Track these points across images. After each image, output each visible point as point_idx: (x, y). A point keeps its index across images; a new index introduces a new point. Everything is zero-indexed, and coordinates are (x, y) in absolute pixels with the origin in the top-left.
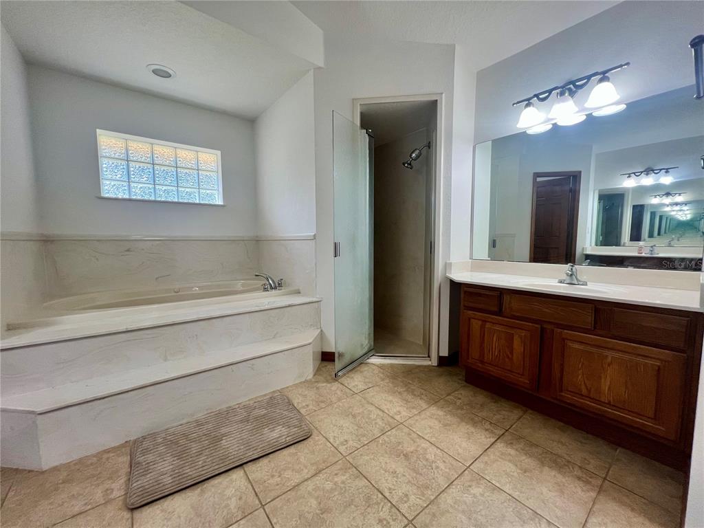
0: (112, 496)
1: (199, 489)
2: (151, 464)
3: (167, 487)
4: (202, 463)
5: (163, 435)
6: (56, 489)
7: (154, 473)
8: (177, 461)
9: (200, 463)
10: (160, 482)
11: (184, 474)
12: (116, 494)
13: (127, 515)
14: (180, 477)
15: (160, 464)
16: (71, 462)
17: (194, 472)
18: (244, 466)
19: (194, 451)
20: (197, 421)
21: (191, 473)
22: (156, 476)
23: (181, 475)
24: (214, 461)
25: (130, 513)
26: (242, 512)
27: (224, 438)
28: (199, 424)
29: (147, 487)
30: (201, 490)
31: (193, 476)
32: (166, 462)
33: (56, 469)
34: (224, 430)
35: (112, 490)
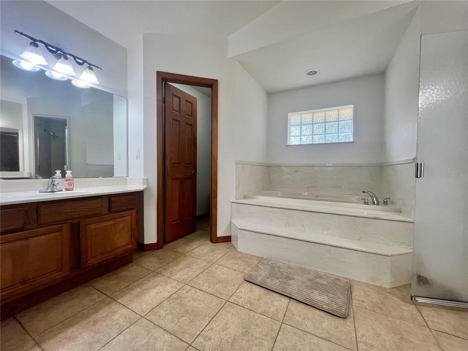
0: (244, 271)
1: (267, 292)
2: (261, 269)
3: (257, 281)
4: (275, 283)
5: (273, 262)
6: (236, 259)
7: (259, 273)
8: (268, 275)
9: (275, 282)
10: (257, 277)
11: (266, 281)
12: (246, 272)
13: (243, 280)
14: (264, 281)
15: (263, 272)
16: (244, 253)
17: (270, 284)
18: (292, 299)
19: (277, 276)
20: (289, 265)
21: (268, 283)
22: (258, 274)
23: (265, 281)
24: (280, 286)
25: (244, 280)
26: (273, 316)
27: (293, 280)
28: (289, 267)
29: (253, 276)
30: (267, 293)
31: (268, 285)
32: (265, 272)
33: (240, 253)
34: (296, 277)
35: (246, 269)
